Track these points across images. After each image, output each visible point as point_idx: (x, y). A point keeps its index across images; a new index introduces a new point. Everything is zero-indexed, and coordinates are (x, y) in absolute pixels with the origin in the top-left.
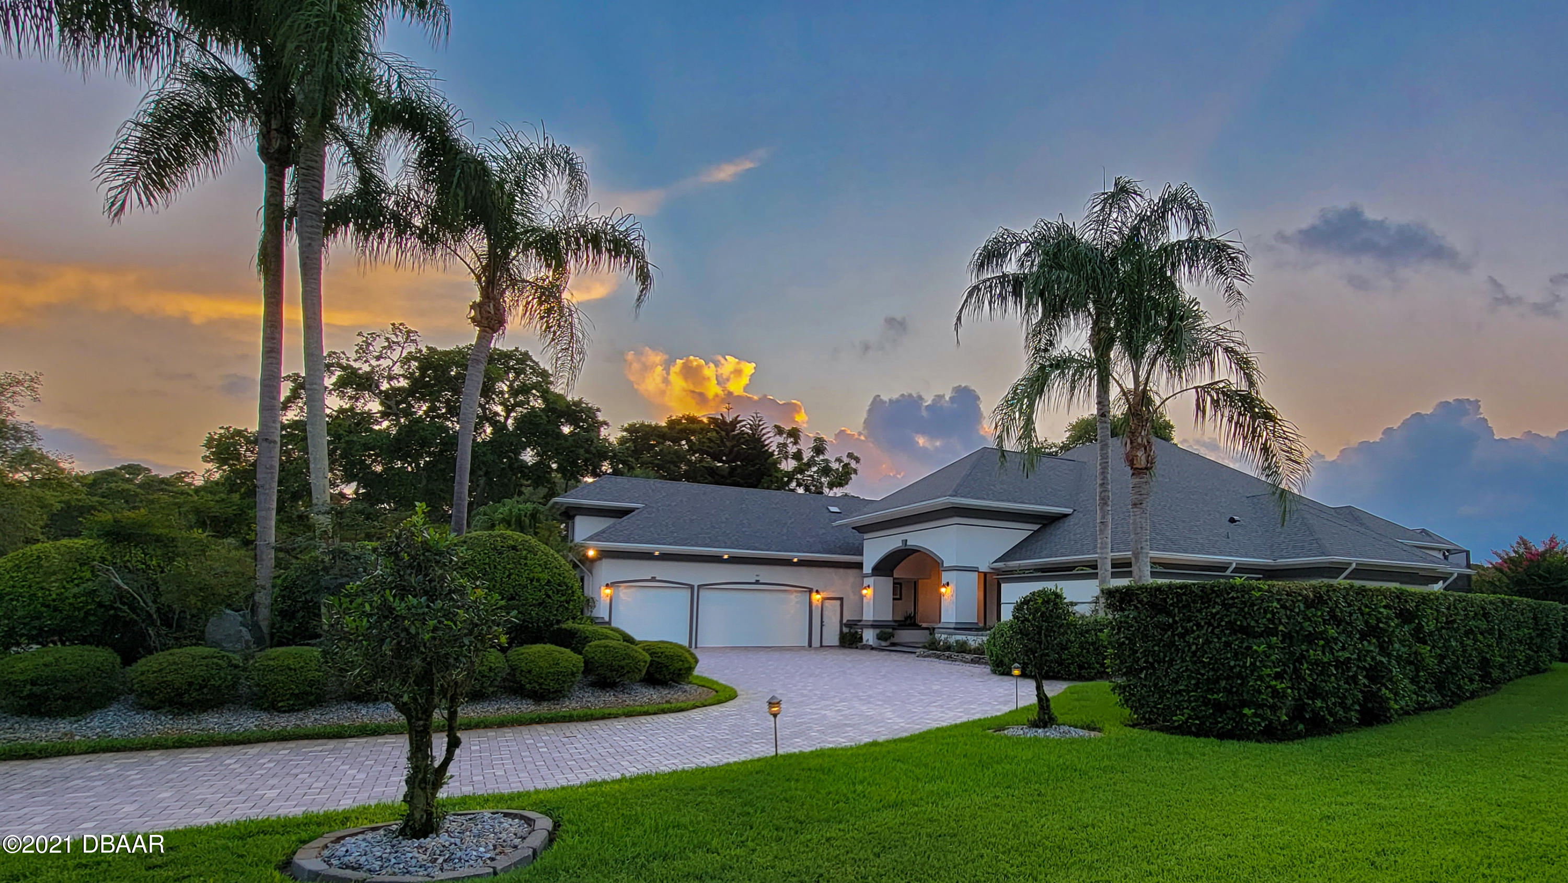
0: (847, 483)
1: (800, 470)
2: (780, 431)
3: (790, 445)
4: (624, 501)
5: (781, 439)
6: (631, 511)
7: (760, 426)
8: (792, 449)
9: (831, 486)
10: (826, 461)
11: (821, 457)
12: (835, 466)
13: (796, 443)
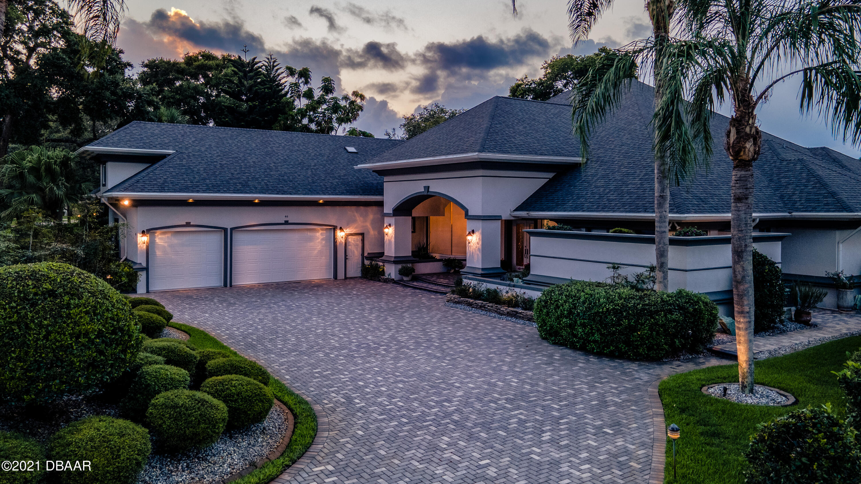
0: (355, 119)
1: (313, 108)
2: (291, 72)
3: (302, 85)
4: (155, 147)
5: (291, 80)
6: (163, 156)
7: (274, 67)
8: (304, 88)
9: (340, 121)
10: (335, 99)
11: (330, 96)
12: (343, 103)
13: (306, 83)
